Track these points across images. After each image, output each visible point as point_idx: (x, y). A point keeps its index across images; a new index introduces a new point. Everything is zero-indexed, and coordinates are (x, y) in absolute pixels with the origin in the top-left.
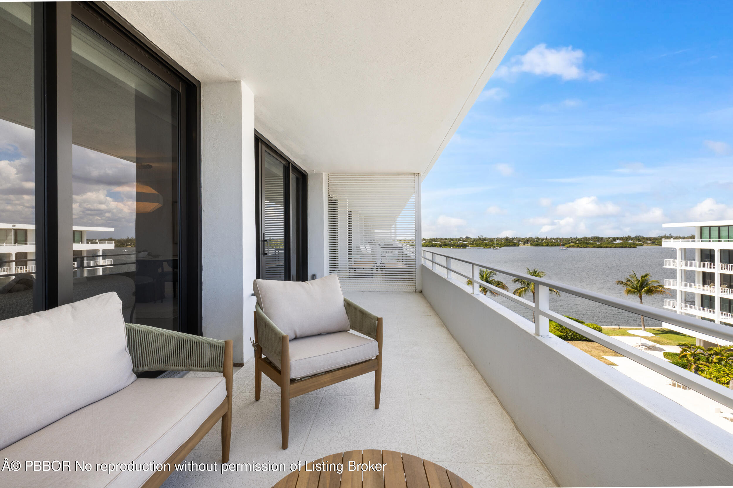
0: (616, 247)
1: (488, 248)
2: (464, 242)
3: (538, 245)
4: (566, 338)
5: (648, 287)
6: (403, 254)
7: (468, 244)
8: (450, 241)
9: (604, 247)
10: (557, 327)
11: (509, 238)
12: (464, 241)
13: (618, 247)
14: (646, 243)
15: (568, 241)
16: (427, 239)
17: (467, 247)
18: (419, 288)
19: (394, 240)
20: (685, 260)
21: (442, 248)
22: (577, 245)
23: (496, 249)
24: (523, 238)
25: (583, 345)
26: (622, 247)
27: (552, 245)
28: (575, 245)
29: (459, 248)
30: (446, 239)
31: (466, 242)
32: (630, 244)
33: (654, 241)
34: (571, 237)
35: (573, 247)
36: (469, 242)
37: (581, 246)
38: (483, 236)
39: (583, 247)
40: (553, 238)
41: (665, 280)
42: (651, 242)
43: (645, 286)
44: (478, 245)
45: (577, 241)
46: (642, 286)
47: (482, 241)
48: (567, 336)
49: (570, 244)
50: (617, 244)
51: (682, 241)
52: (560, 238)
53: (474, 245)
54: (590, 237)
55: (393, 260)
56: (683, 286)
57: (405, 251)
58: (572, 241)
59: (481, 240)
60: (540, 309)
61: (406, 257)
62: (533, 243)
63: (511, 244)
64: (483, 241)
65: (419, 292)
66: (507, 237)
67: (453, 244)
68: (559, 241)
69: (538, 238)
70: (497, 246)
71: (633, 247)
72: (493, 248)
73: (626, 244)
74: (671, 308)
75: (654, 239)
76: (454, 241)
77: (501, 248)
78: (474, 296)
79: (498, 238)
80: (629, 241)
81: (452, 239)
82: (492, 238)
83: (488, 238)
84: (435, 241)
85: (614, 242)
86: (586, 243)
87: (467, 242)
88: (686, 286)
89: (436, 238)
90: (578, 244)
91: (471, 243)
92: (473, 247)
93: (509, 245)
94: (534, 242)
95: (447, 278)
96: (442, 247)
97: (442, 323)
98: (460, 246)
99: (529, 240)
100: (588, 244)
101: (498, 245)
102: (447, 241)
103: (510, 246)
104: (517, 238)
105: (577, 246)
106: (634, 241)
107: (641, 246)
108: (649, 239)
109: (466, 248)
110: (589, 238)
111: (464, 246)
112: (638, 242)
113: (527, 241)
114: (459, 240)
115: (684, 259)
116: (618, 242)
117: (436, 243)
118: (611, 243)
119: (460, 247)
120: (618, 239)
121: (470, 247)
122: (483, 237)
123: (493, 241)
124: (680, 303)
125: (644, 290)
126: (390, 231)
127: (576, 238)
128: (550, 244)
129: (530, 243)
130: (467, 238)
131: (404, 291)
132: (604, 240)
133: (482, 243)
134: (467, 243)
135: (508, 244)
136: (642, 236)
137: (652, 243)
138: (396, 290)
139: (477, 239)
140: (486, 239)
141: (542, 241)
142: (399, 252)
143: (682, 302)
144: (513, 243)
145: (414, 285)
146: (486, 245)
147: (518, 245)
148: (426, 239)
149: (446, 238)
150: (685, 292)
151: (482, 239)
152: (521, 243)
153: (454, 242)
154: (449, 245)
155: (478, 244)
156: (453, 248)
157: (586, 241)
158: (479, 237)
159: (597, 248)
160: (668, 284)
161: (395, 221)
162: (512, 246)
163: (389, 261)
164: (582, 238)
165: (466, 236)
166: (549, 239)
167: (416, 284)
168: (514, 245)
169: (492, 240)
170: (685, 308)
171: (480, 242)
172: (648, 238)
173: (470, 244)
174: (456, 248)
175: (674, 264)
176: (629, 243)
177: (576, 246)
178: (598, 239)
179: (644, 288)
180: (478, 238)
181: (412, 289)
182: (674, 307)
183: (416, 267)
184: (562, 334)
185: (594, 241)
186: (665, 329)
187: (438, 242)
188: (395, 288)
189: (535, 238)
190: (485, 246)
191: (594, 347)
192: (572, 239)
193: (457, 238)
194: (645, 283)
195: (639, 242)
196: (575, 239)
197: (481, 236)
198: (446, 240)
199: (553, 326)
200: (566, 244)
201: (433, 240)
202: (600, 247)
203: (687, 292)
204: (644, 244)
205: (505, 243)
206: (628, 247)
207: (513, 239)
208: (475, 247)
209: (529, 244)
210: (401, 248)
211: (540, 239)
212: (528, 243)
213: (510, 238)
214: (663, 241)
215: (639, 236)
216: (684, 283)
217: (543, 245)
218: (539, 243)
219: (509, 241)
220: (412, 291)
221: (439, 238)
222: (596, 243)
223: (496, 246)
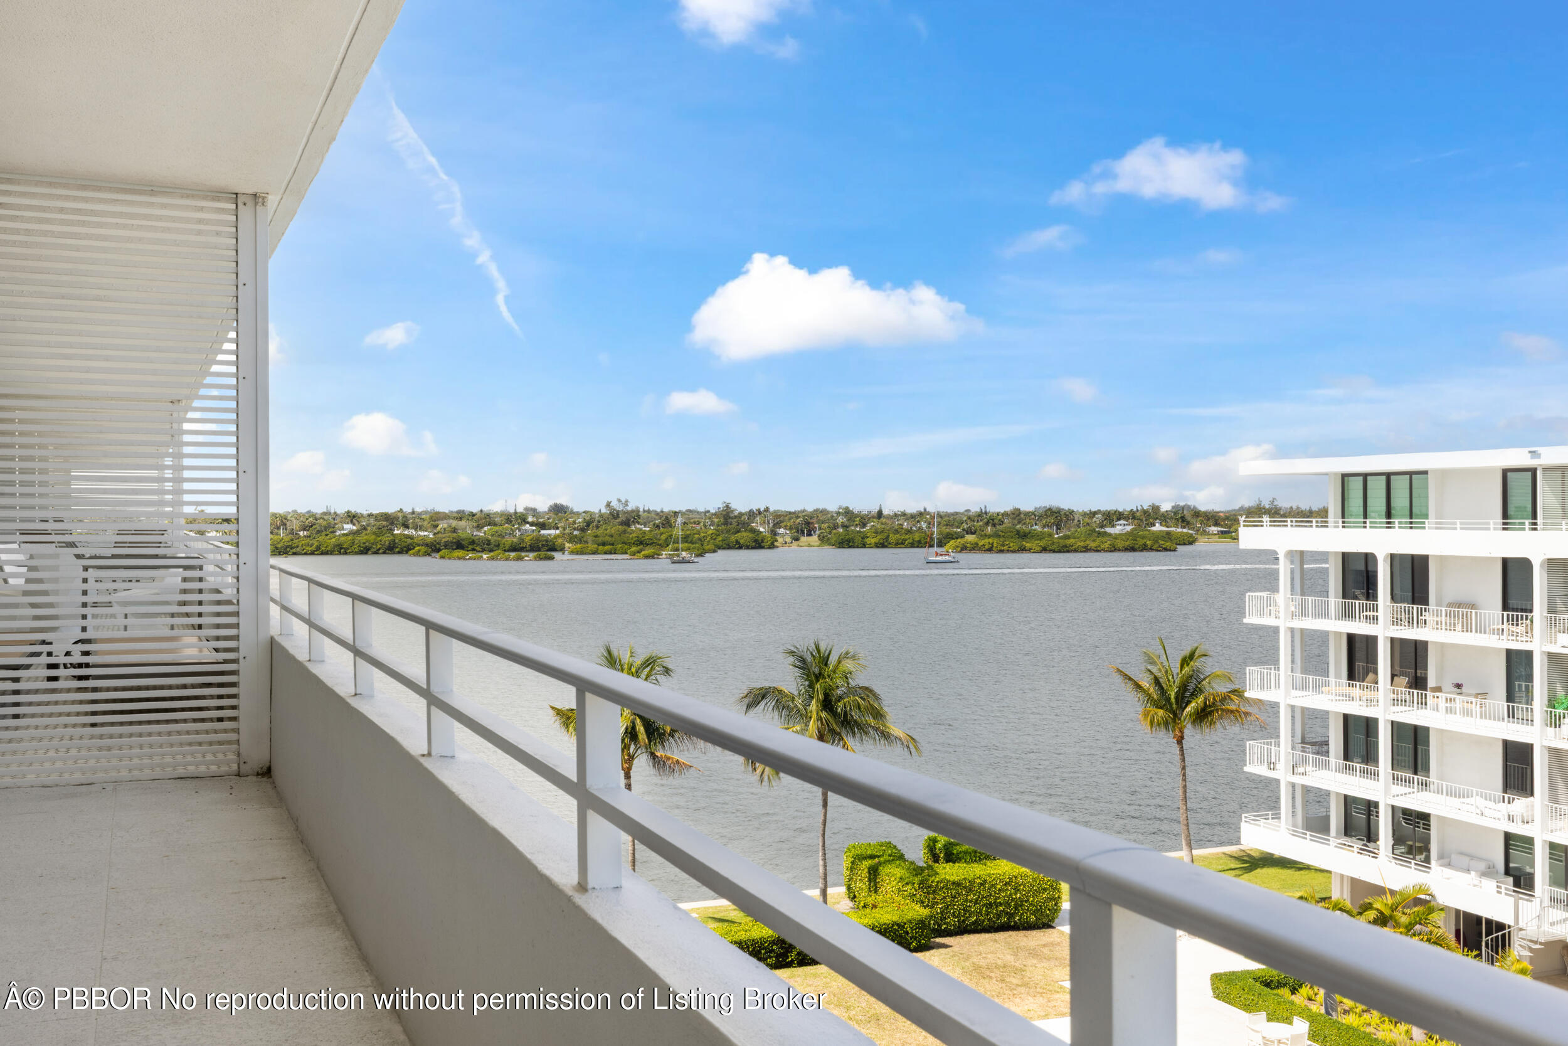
0: (1114, 549)
1: (647, 557)
2: (543, 532)
3: (846, 543)
4: (940, 926)
5: (1201, 699)
6: (200, 591)
7: (560, 541)
8: (479, 527)
9: (1076, 551)
10: (907, 884)
11: (736, 513)
12: (543, 526)
13: (1119, 550)
14: (1205, 531)
15: (958, 527)
16: (365, 513)
17: (555, 554)
18: (257, 756)
19: (171, 516)
20: (1301, 595)
21: (442, 557)
22: (987, 541)
23: (684, 561)
24: (790, 513)
25: (998, 945)
26: (1132, 549)
27: (900, 544)
28: (981, 543)
29: (520, 559)
30: (461, 516)
31: (552, 532)
32: (1157, 537)
33: (1225, 526)
34: (968, 511)
35: (975, 548)
36: (567, 531)
37: (1000, 548)
38: (627, 501)
39: (1008, 551)
40: (904, 514)
41: (1248, 668)
42: (1219, 529)
43: (1194, 695)
44: (604, 544)
45: (987, 524)
46: (1183, 699)
47: (622, 524)
48: (943, 919)
49: (963, 537)
50: (1116, 537)
51: (1294, 524)
52: (929, 513)
53: (586, 542)
54: (1031, 509)
55: (158, 620)
56: (1296, 689)
57: (212, 574)
58: (970, 524)
59: (619, 520)
60: (588, 787)
61: (219, 603)
62: (830, 533)
63: (744, 536)
64: (627, 523)
65: (258, 774)
66: (727, 506)
67: (493, 539)
68: (924, 525)
69: (847, 512)
70: (688, 549)
71: (1166, 550)
72: (670, 557)
73: (1143, 537)
74: (1262, 770)
75: (1227, 518)
76: (495, 525)
77: (701, 555)
78: (427, 763)
79: (689, 511)
80: (1155, 525)
81: (488, 515)
82: (666, 510)
83: (649, 511)
84: (406, 527)
85: (1109, 530)
86: (1018, 532)
87: (558, 532)
88: (1304, 687)
89: (413, 513)
90: (989, 537)
91: (576, 533)
92: (582, 553)
93: (737, 542)
94: (834, 531)
95: (356, 694)
96: (438, 555)
97: (333, 907)
98: (522, 549)
99: (814, 520)
100: (1024, 536)
101: (691, 542)
102: (463, 523)
103: (740, 548)
104: (767, 510)
105: (987, 547)
106: (1168, 527)
107: (1191, 543)
108: (1213, 516)
109: (551, 558)
110: (1027, 514)
111: (545, 549)
112: (1180, 530)
113: (808, 523)
114: (522, 519)
115: (1299, 591)
116: (1120, 528)
117: (411, 537)
118: (1099, 533)
119: (523, 554)
120: (1120, 516)
121: (572, 553)
122: (629, 508)
123: (671, 526)
124: (1290, 750)
125: (1188, 709)
126: (154, 473)
127: (986, 513)
128: (893, 538)
129: (818, 532)
130: (558, 510)
131: (181, 771)
132: (1076, 521)
133: (625, 532)
134: (557, 537)
135: (733, 538)
136: (1194, 507)
137: (1222, 532)
138: (136, 773)
139: (601, 515)
140: (639, 516)
141: (864, 525)
142: (185, 580)
143: (1293, 748)
144: (751, 535)
145: (230, 742)
146: (641, 543)
147: (772, 543)
148: (362, 515)
149: (458, 512)
150: (1304, 710)
151: (622, 518)
152: (783, 535)
153: (495, 528)
154: (473, 542)
155: (608, 539)
156: (492, 559)
157: (1018, 526)
158: (608, 505)
159: (1054, 551)
160: (1255, 687)
161: (175, 426)
162: (748, 548)
163: (126, 628)
164: (1005, 514)
165: (551, 503)
166: (889, 517)
167: (244, 738)
168: (756, 541)
169: (667, 520)
170: (1301, 770)
171: (615, 528)
172: (1209, 513)
173: (572, 539)
174: (507, 559)
175: (1271, 608)
176: (1153, 533)
177: (983, 545)
178: (1057, 517)
179: (1189, 702)
180: (604, 511)
181: (227, 760)
182: (1272, 766)
183: (242, 653)
184: (926, 912)
185: (1044, 526)
186: (1251, 850)
187: (421, 528)
188: (136, 761)
189: (838, 513)
190: (634, 549)
191: (1033, 950)
192: (969, 518)
193: (512, 511)
194: (1191, 688)
195: (1185, 530)
196: (980, 515)
197: (619, 501)
198: (461, 519)
199: (894, 883)
200: (950, 537)
201: (397, 518)
202: (1065, 549)
203: (1308, 709)
204: (1199, 537)
205: (718, 533)
206: (1151, 549)
207: (752, 514)
208: (594, 553)
209: (814, 539)
210: (192, 566)
211: (857, 516)
212: (809, 535)
213: (741, 514)
214: (1242, 523)
215: (1183, 508)
216: (1298, 675)
217: (868, 541)
218: (853, 531)
219: (734, 524)
220: (224, 769)
221: (426, 512)
222: (1050, 535)
223: (682, 550)
